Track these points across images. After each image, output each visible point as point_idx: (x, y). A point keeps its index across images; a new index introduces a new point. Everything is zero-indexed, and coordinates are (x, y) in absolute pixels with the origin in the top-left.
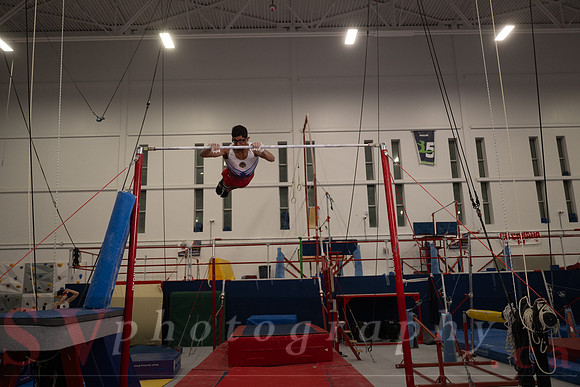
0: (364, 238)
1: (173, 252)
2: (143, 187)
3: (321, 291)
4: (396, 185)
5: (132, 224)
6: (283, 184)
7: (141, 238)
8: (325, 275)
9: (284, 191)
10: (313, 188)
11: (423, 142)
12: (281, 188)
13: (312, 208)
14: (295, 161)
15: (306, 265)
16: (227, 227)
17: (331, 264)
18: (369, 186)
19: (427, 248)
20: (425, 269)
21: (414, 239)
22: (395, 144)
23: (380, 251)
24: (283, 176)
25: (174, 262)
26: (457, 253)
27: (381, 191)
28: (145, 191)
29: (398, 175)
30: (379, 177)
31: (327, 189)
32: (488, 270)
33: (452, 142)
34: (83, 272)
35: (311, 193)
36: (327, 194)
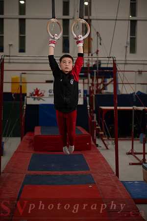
0: (124, 62)
3: (88, 106)
6: (66, 17)
9: (66, 23)
12: (64, 20)
16: (22, 50)
18: (132, 21)
24: (66, 11)
36: (97, 33)
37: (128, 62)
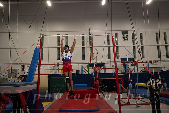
0: (107, 62)
1: (51, 66)
2: (42, 47)
3: (94, 77)
4: (116, 47)
5: (39, 58)
6: (83, 46)
7: (42, 62)
8: (95, 73)
9: (83, 48)
10: (92, 47)
11: (124, 34)
12: (83, 47)
13: (92, 53)
14: (87, 40)
15: (90, 70)
17: (97, 70)
18: (108, 47)
19: (125, 65)
20: (124, 71)
21: (121, 63)
22: (116, 34)
23: (111, 66)
24: (83, 44)
25: (51, 69)
26: (134, 67)
27: (112, 49)
28: (43, 48)
29: (117, 44)
30: (111, 44)
31: (96, 48)
32: (142, 72)
33: (133, 34)
34: (25, 72)
35: (91, 49)
36: (96, 49)
37: (108, 62)
